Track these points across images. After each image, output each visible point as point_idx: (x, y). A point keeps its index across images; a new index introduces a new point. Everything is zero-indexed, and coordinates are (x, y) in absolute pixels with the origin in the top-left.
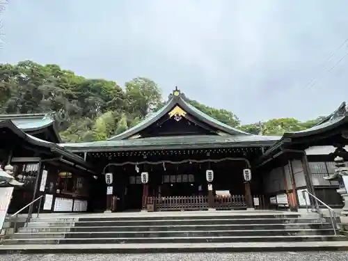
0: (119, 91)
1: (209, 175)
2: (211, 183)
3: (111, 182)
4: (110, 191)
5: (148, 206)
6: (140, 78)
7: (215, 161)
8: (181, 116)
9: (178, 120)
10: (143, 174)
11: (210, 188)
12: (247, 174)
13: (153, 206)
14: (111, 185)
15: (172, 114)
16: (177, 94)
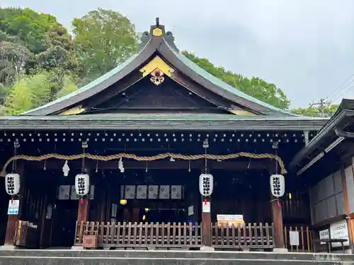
0: (60, 34)
1: (206, 183)
2: (207, 199)
3: (16, 191)
4: (14, 207)
5: (86, 238)
6: (104, 12)
7: (219, 158)
8: (165, 75)
9: (157, 83)
10: (78, 177)
11: (206, 208)
12: (278, 184)
13: (93, 238)
14: (16, 197)
15: (146, 71)
16: (157, 32)
